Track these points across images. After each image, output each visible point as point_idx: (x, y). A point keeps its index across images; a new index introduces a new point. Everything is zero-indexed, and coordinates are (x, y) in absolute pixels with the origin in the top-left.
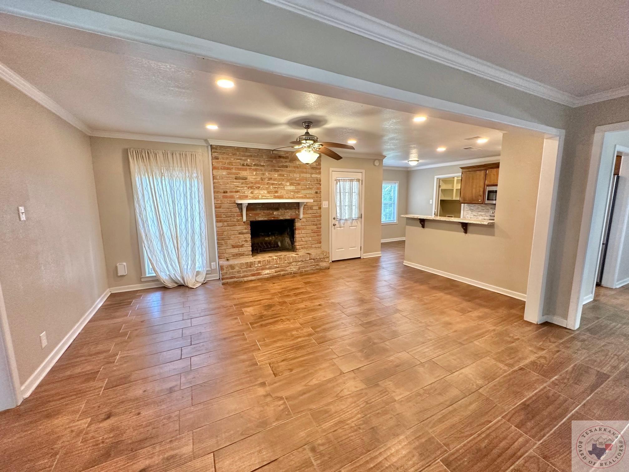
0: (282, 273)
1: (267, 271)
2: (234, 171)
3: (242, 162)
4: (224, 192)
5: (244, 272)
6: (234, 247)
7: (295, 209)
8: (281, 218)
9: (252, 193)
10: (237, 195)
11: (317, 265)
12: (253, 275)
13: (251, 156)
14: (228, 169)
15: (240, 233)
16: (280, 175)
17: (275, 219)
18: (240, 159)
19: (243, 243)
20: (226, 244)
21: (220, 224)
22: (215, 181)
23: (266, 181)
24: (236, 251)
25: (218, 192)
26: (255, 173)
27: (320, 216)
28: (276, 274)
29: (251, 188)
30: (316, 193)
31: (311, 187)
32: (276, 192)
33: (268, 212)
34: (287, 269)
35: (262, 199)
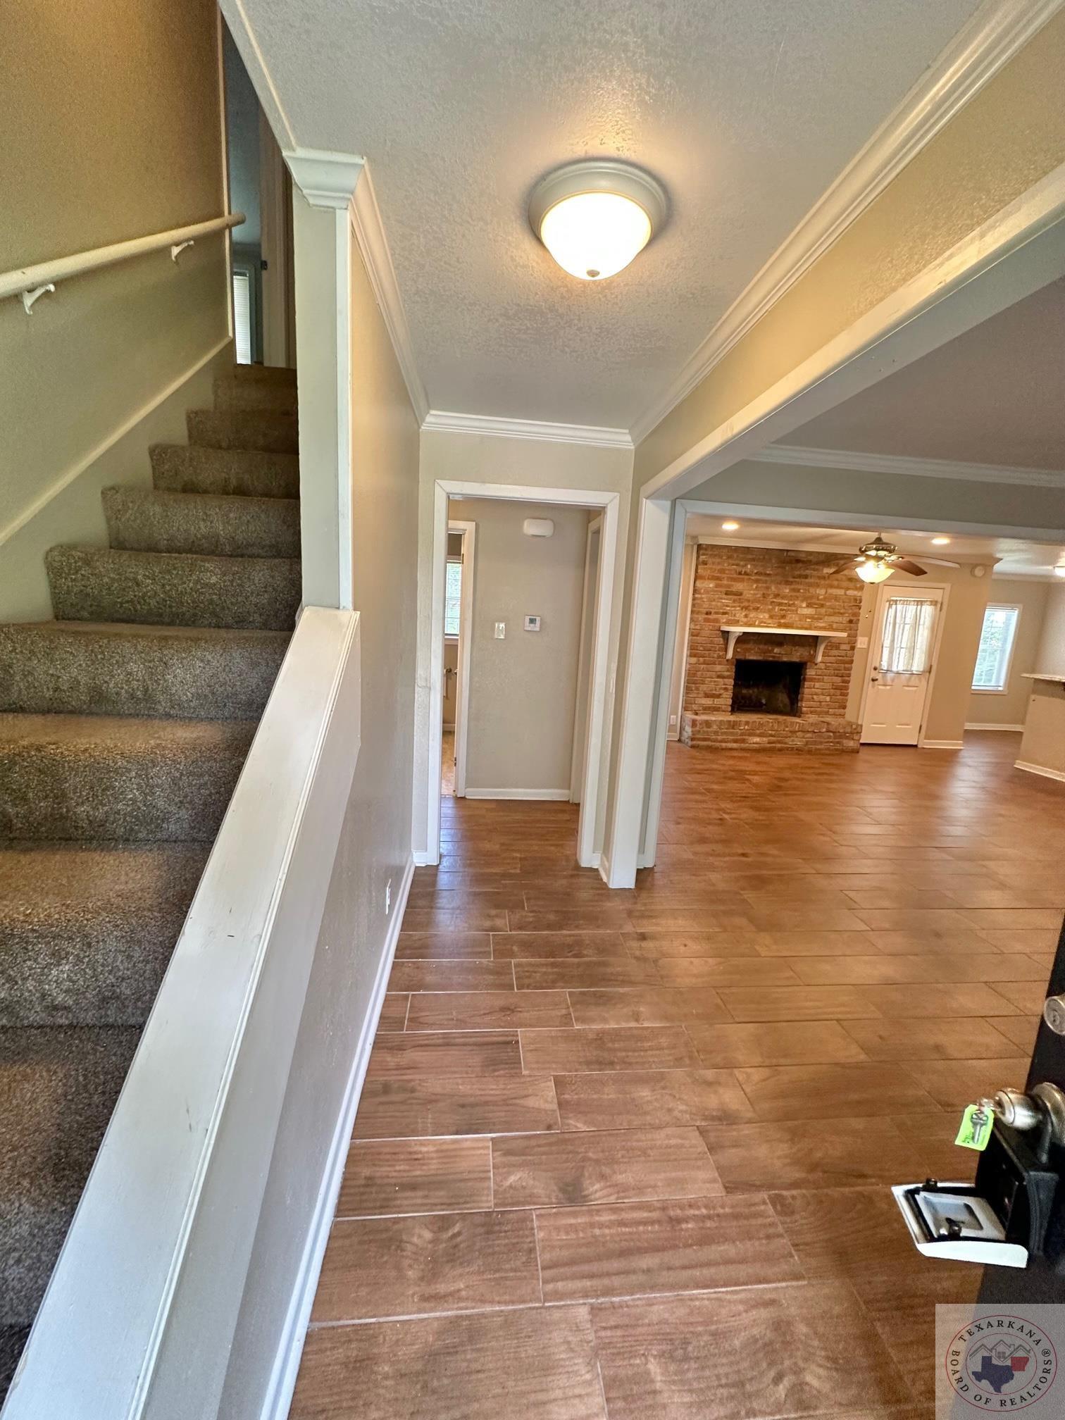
0: (779, 745)
1: (757, 739)
2: (725, 582)
3: (739, 569)
4: (707, 614)
5: (723, 734)
6: (707, 696)
7: (810, 646)
8: (785, 659)
9: (746, 616)
10: (724, 619)
11: (838, 743)
12: (735, 741)
13: (753, 560)
14: (718, 578)
15: (719, 677)
16: (794, 590)
17: (776, 659)
18: (737, 565)
19: (722, 691)
20: (697, 689)
21: (694, 660)
22: (696, 596)
23: (770, 598)
24: (708, 702)
25: (698, 613)
26: (755, 586)
27: (852, 662)
28: (769, 745)
29: (746, 608)
30: (851, 621)
31: (842, 611)
32: (783, 617)
33: (766, 647)
34: (787, 740)
35: (759, 626)
